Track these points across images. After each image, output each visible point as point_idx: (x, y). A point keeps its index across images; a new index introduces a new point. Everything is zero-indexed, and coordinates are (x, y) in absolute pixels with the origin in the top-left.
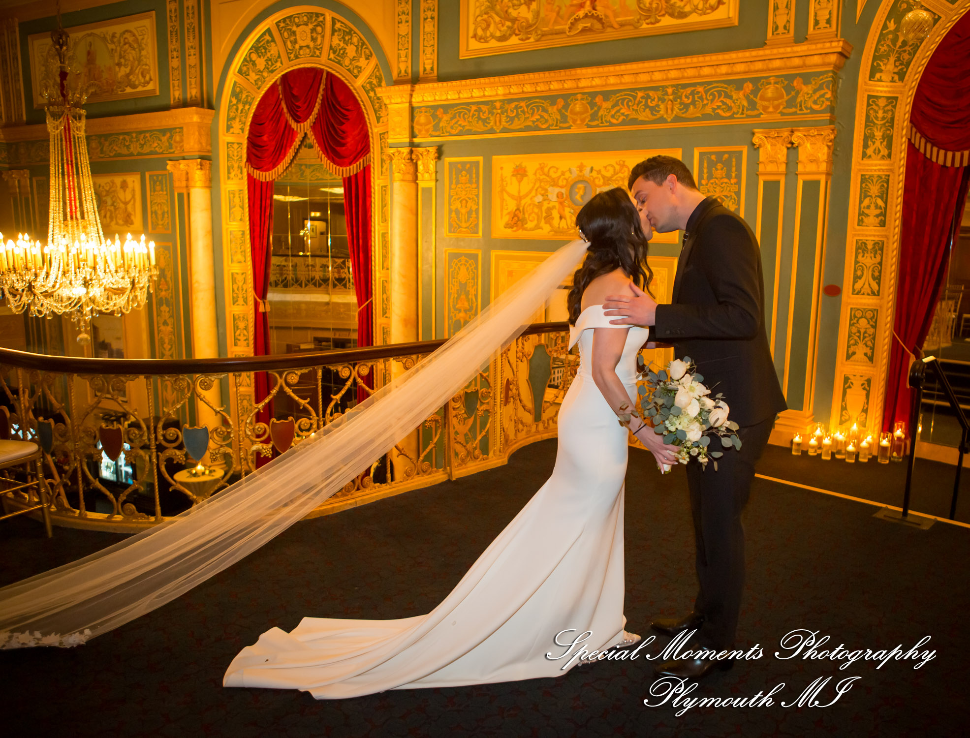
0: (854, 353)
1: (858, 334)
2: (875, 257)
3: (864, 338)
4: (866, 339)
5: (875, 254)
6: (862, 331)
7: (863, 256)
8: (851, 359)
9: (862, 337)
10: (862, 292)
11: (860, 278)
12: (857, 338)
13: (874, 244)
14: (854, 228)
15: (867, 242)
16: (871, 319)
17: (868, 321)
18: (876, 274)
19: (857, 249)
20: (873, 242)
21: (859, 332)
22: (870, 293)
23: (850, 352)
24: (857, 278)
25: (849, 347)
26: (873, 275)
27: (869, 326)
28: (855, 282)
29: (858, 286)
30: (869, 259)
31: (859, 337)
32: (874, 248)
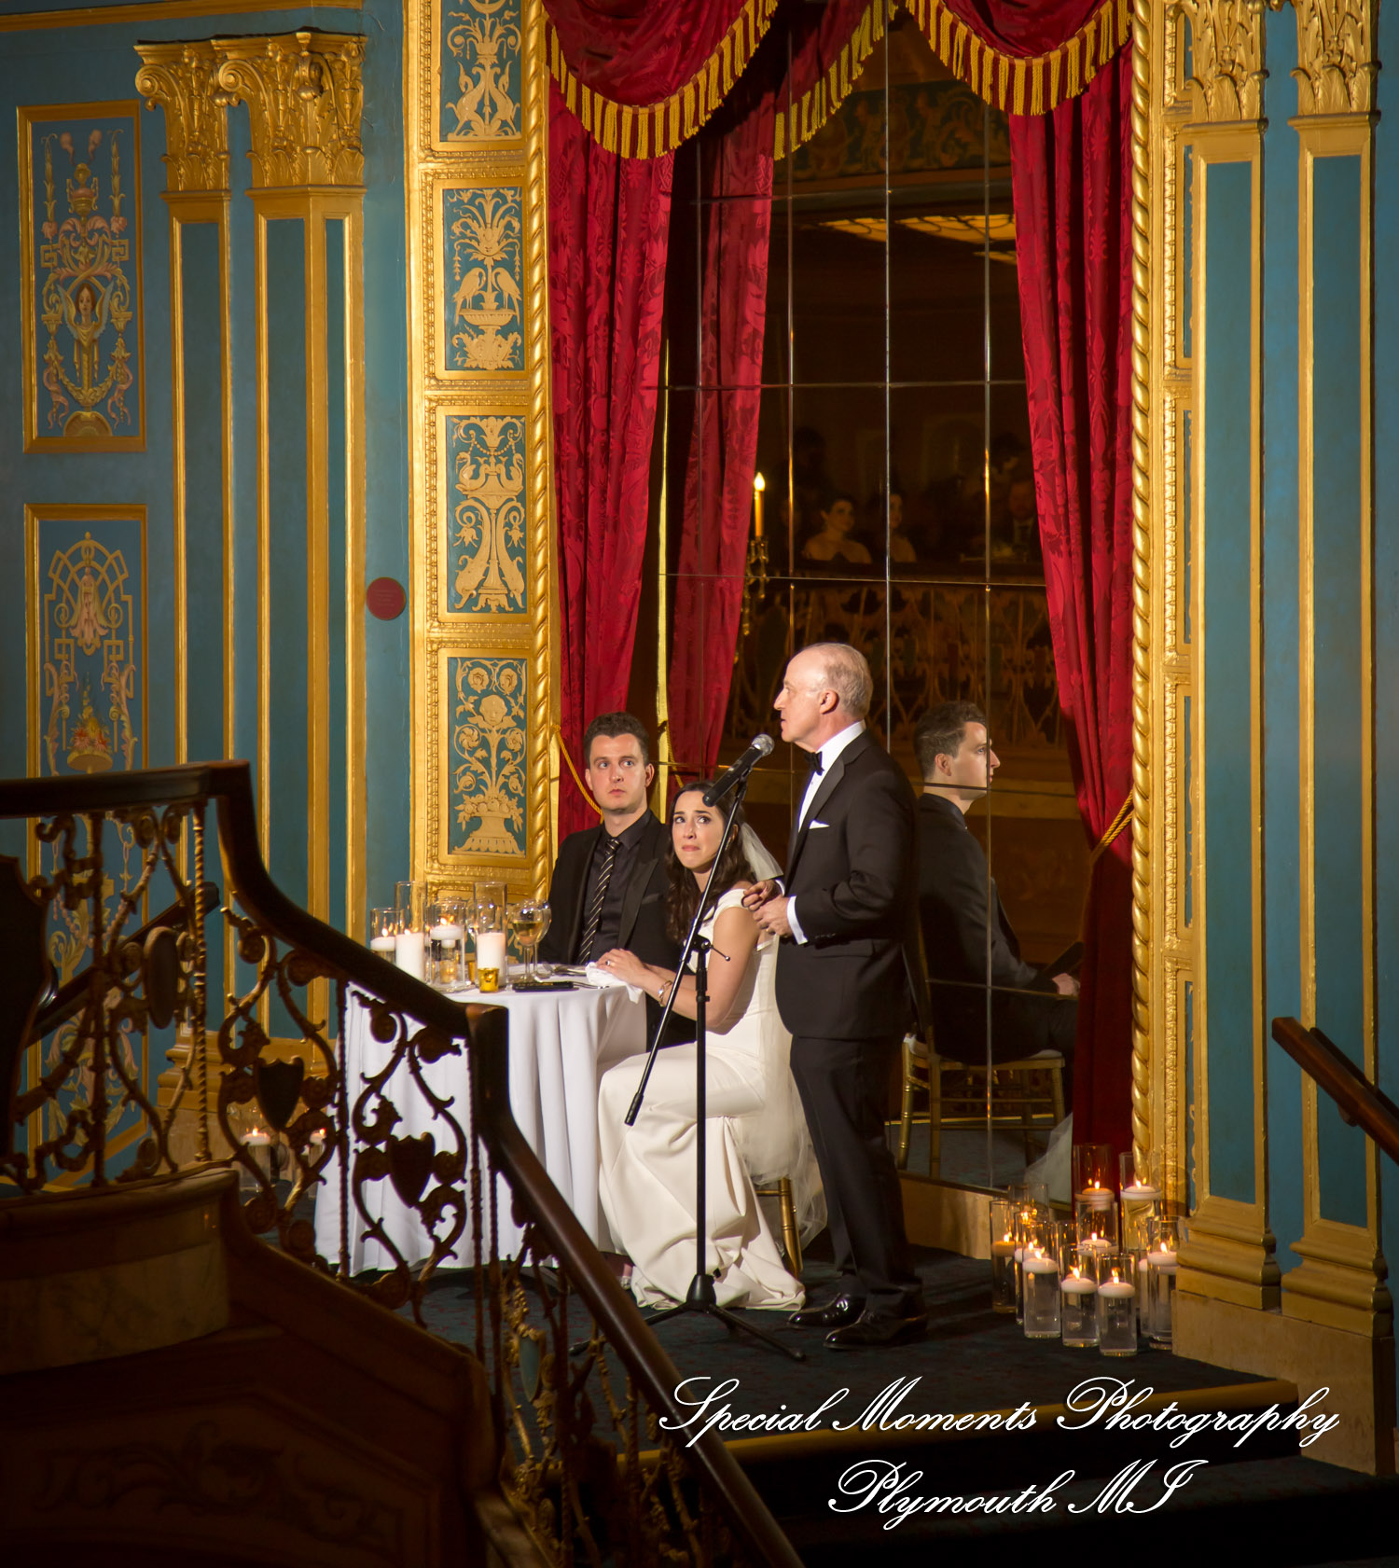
0: (475, 823)
1: (481, 753)
2: (509, 477)
3: (502, 763)
4: (507, 770)
5: (509, 464)
6: (494, 739)
7: (475, 476)
8: (468, 844)
9: (494, 761)
10: (481, 603)
11: (473, 550)
12: (481, 768)
13: (504, 431)
14: (432, 376)
15: (483, 424)
16: (514, 695)
17: (507, 703)
18: (516, 535)
19: (452, 454)
20: (501, 423)
21: (484, 744)
22: (504, 602)
23: (463, 818)
24: (462, 552)
25: (454, 800)
26: (508, 538)
27: (509, 722)
28: (455, 569)
29: (468, 581)
30: (493, 480)
31: (485, 762)
32: (504, 443)
